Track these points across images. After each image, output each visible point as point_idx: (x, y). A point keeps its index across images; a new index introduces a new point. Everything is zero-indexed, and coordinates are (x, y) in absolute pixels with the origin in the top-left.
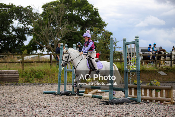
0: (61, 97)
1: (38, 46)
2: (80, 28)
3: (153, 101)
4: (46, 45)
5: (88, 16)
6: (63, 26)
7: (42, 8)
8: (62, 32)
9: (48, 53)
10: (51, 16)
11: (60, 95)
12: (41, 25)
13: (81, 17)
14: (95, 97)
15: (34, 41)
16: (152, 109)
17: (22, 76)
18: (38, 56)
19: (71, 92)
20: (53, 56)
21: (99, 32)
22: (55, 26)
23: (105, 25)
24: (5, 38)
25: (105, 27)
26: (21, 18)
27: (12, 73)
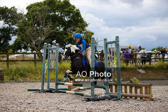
0: (44, 95)
2: (63, 28)
3: (133, 97)
4: (31, 44)
6: (46, 26)
7: (26, 9)
8: (46, 32)
9: (32, 52)
10: (35, 16)
11: (44, 92)
13: (64, 18)
14: (77, 94)
15: (18, 40)
16: (132, 106)
17: (8, 74)
18: (22, 55)
19: (54, 90)
20: (36, 55)
21: (81, 32)
22: (39, 26)
26: (6, 19)
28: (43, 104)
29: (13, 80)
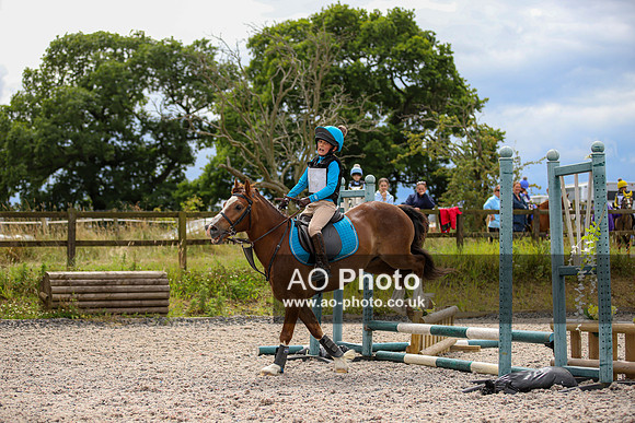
0: (322, 368)
2: (386, 117)
4: (266, 180)
5: (417, 72)
6: (325, 111)
7: (249, 46)
10: (281, 75)
11: (320, 360)
12: (245, 108)
13: (391, 78)
14: (446, 366)
15: (221, 165)
19: (359, 350)
21: (456, 131)
22: (297, 110)
23: (478, 106)
26: (173, 84)
27: (144, 280)
28: (319, 403)
29: (201, 312)
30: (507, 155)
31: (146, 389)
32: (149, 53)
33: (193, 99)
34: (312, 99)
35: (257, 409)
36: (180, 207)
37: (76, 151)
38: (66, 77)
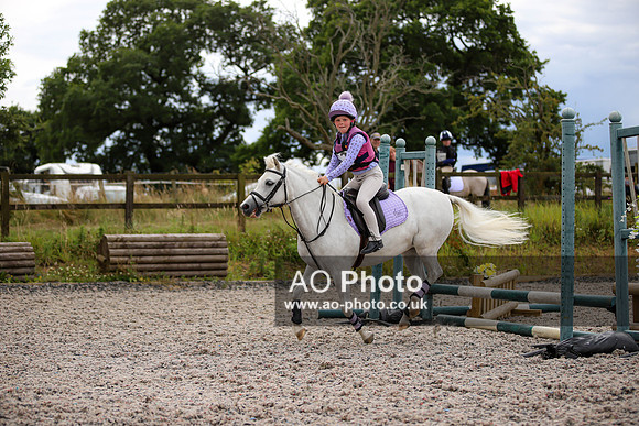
0: (383, 332)
1: (295, 146)
2: (446, 78)
4: (326, 141)
5: (477, 33)
6: (384, 73)
7: (308, 6)
8: (384, 93)
10: (340, 35)
11: (380, 324)
12: (304, 69)
13: (451, 39)
14: (508, 330)
15: (279, 127)
17: (241, 255)
21: (517, 94)
22: (356, 71)
23: (539, 67)
24: (175, 119)
25: (537, 73)
26: (231, 45)
27: (202, 243)
29: (258, 276)
30: (569, 116)
31: (206, 352)
32: (206, 14)
33: (251, 61)
34: (371, 60)
35: (317, 373)
36: (239, 169)
37: (133, 113)
38: (123, 38)
